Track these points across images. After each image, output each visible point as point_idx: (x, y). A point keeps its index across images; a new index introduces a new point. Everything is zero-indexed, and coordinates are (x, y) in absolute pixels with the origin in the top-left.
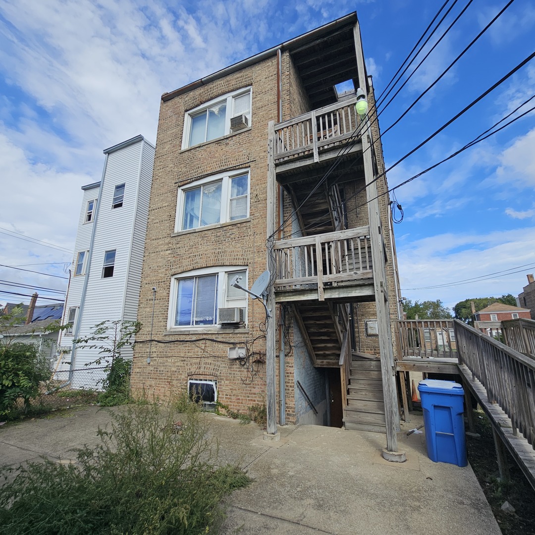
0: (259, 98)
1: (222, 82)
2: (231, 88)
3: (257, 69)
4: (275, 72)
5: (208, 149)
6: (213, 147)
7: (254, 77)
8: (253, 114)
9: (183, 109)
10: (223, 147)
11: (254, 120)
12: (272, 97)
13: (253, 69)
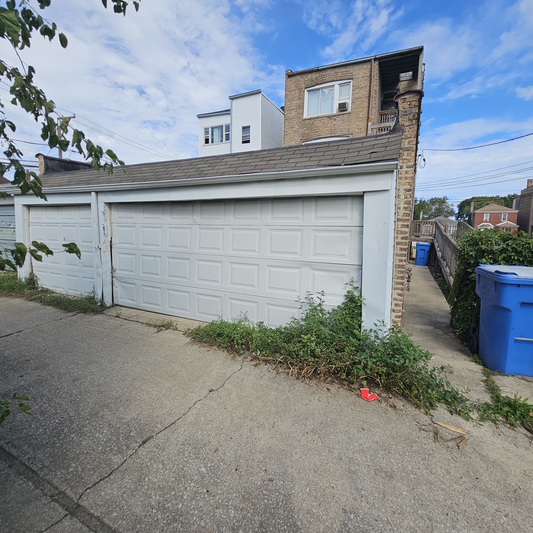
0: (357, 91)
1: (332, 72)
2: (339, 78)
3: (356, 68)
4: (369, 75)
5: (323, 121)
6: (326, 120)
7: (354, 74)
8: (353, 102)
9: (304, 86)
10: (333, 121)
11: (354, 106)
12: (366, 93)
13: (354, 68)
